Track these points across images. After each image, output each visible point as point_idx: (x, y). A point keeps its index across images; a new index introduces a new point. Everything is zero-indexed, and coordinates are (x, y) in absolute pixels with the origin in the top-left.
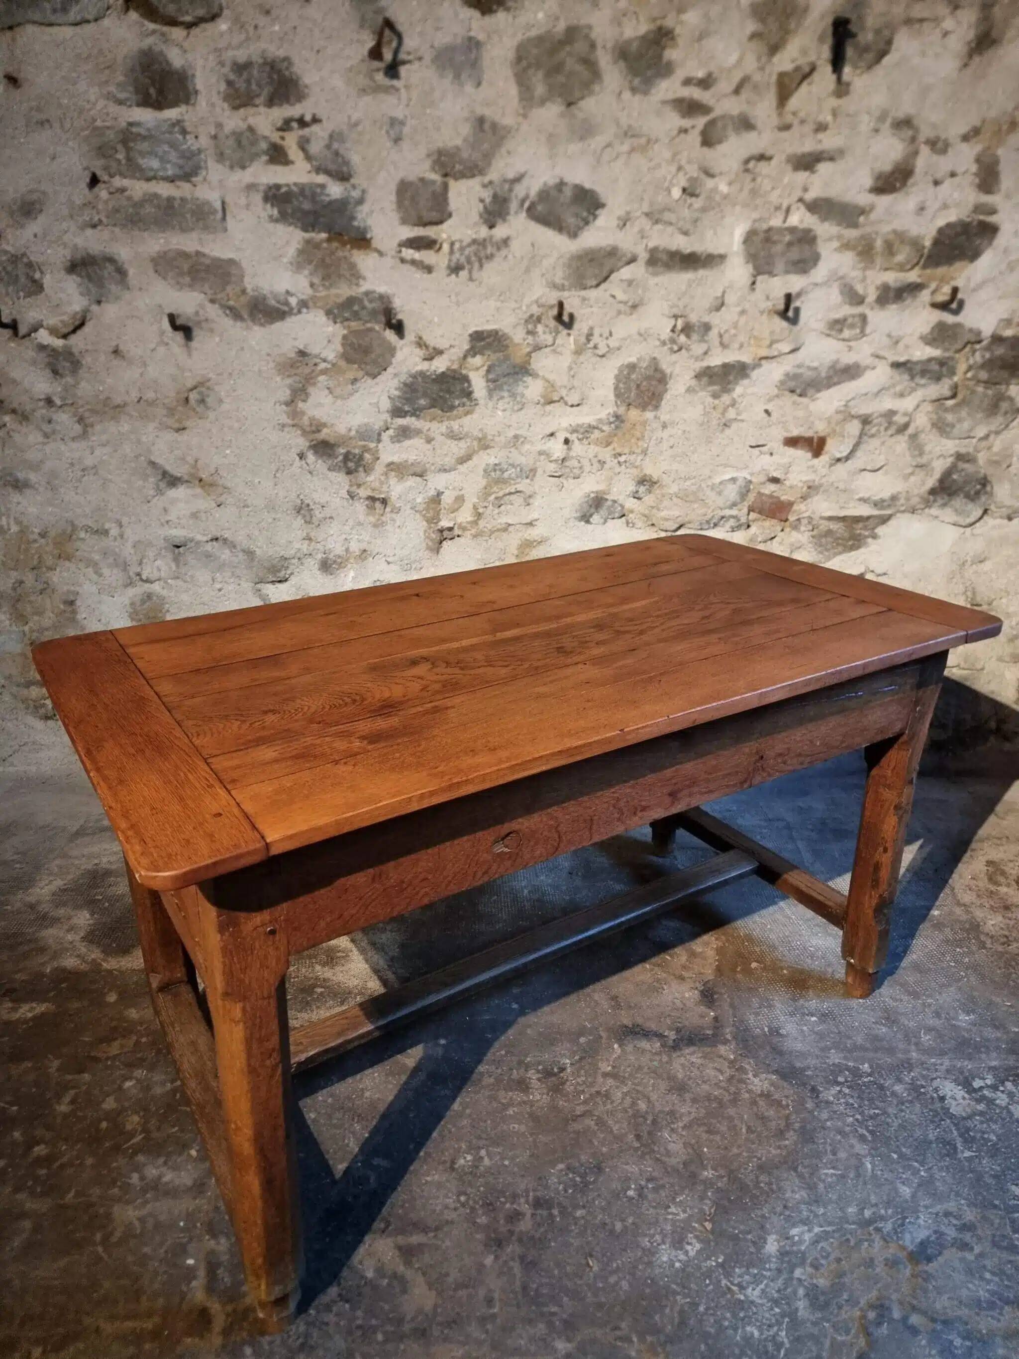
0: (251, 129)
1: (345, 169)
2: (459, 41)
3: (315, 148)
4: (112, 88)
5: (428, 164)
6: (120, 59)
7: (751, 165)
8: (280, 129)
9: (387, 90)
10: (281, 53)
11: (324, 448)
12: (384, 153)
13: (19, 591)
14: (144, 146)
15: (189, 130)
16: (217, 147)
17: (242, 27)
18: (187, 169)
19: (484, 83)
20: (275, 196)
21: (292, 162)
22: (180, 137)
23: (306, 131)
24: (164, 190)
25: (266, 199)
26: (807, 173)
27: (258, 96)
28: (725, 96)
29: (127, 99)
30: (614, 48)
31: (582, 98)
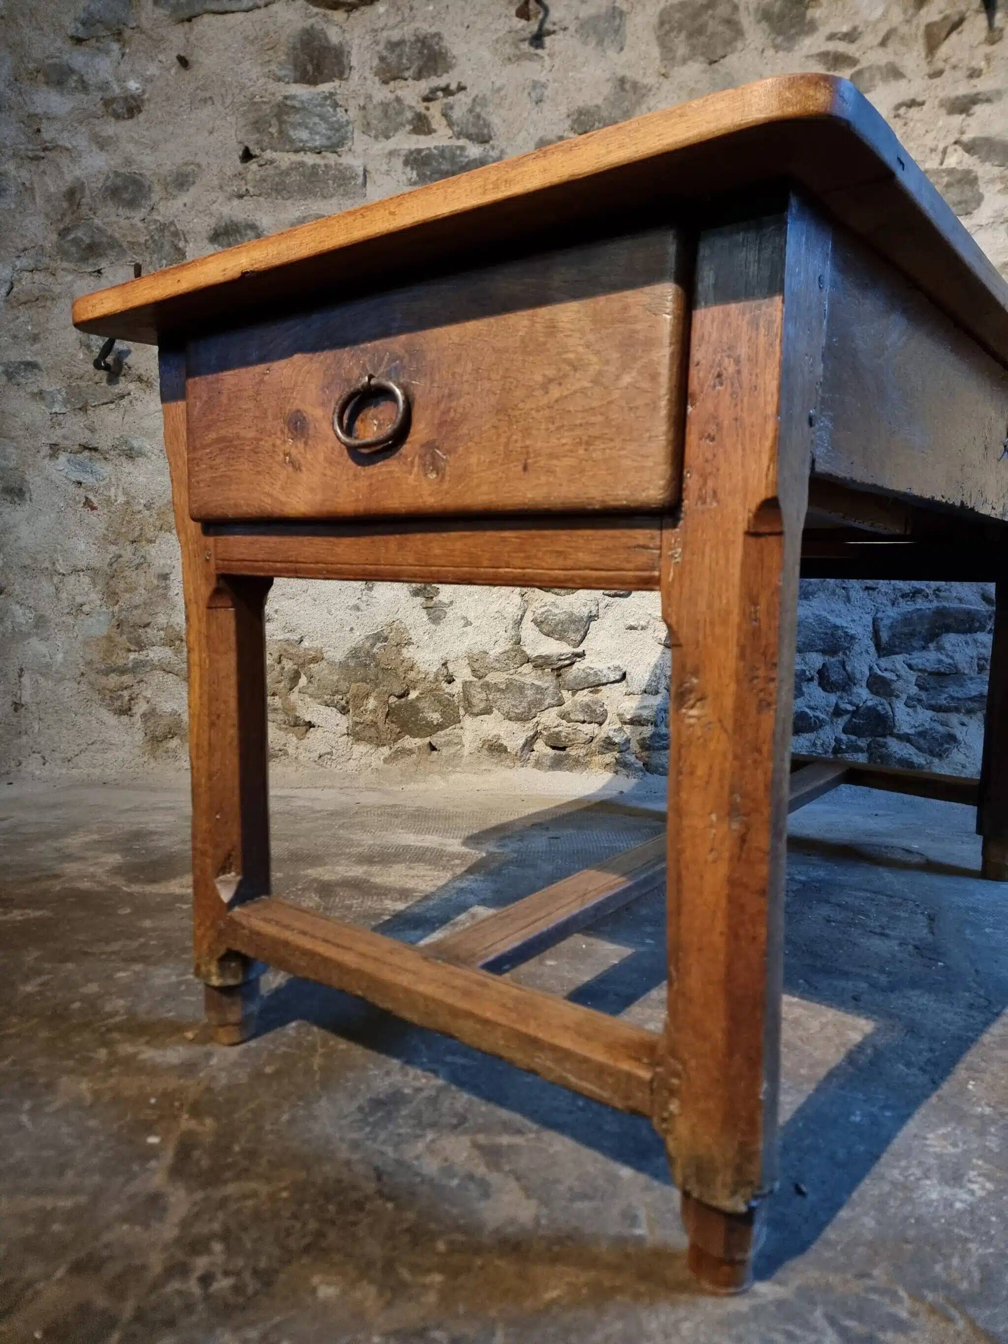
0: (398, 100)
1: (486, 131)
2: (603, 10)
3: (457, 114)
4: (273, 67)
5: (568, 123)
6: (283, 38)
7: (902, 111)
8: (427, 99)
9: (530, 58)
10: (433, 30)
12: (525, 115)
13: (115, 566)
14: (297, 118)
15: (340, 103)
16: (365, 117)
17: (398, 9)
18: (334, 140)
19: (626, 49)
20: (415, 159)
21: (435, 131)
22: (331, 110)
23: (451, 99)
24: (310, 159)
25: (406, 163)
26: (964, 116)
27: (408, 69)
28: (871, 48)
29: (285, 76)
30: (757, 10)
31: (724, 57)
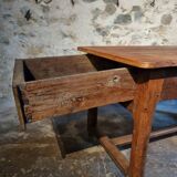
11: (99, 30)
